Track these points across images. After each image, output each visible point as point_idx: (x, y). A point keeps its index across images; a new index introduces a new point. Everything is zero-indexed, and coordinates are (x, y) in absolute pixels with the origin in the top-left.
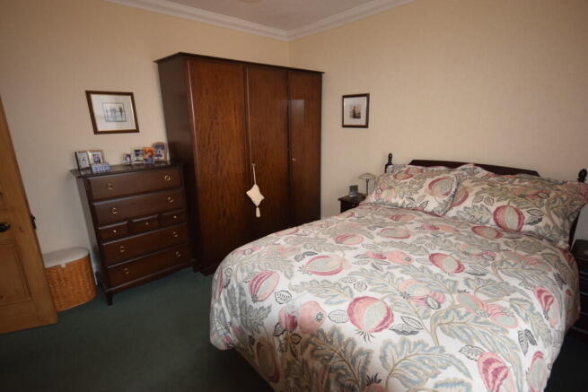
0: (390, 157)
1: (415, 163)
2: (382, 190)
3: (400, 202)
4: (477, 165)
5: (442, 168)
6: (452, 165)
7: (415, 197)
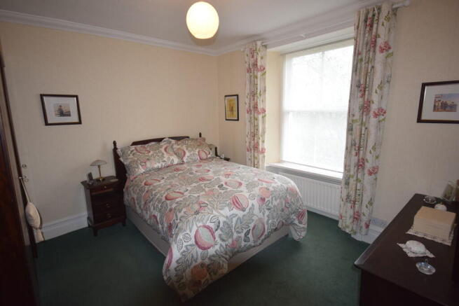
0: (115, 143)
1: (135, 144)
2: (145, 163)
3: (160, 165)
4: (169, 138)
5: (153, 143)
6: (159, 140)
7: (165, 159)
